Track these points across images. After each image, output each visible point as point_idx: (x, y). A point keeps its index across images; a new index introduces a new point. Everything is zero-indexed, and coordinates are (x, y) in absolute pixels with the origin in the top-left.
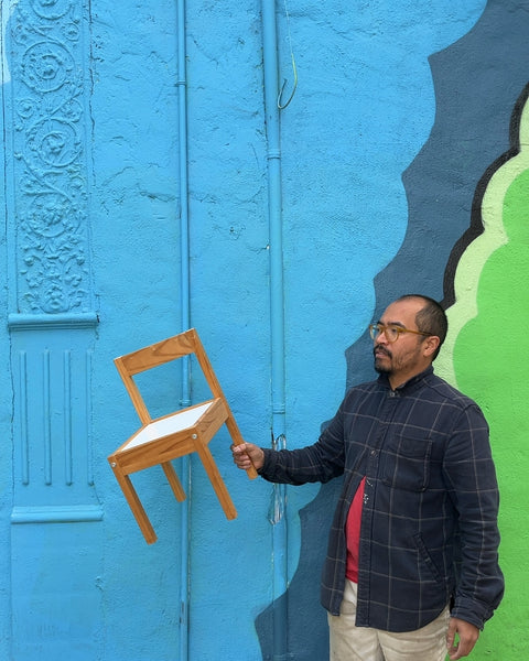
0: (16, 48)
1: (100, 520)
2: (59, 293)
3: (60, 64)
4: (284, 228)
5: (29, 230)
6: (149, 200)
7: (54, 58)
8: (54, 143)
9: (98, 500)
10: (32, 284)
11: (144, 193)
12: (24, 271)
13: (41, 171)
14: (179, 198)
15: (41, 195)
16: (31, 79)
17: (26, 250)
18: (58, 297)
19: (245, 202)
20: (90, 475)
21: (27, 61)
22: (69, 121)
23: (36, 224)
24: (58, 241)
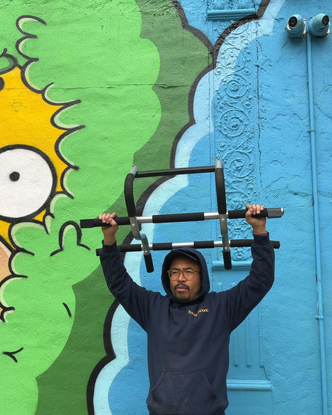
0: (217, 114)
2: (241, 249)
3: (241, 121)
6: (293, 196)
7: (238, 118)
8: (238, 164)
9: (267, 377)
11: (290, 192)
13: (231, 180)
14: (313, 195)
15: (231, 193)
16: (225, 129)
18: (241, 252)
20: (262, 361)
21: (223, 121)
22: (246, 152)
24: (240, 219)
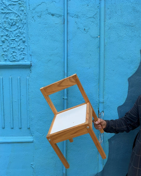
1: (32, 142)
2: (15, 54)
4: (106, 29)
5: (3, 28)
6: (51, 16)
9: (31, 134)
10: (5, 50)
11: (49, 13)
12: (1, 45)
13: (7, 3)
14: (64, 16)
15: (8, 13)
17: (2, 36)
18: (15, 55)
19: (90, 18)
20: (28, 125)
23: (6, 25)
24: (15, 33)
